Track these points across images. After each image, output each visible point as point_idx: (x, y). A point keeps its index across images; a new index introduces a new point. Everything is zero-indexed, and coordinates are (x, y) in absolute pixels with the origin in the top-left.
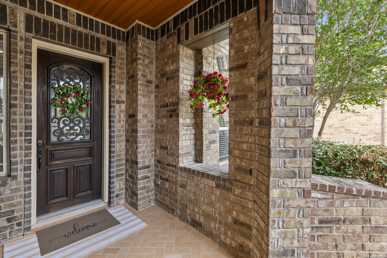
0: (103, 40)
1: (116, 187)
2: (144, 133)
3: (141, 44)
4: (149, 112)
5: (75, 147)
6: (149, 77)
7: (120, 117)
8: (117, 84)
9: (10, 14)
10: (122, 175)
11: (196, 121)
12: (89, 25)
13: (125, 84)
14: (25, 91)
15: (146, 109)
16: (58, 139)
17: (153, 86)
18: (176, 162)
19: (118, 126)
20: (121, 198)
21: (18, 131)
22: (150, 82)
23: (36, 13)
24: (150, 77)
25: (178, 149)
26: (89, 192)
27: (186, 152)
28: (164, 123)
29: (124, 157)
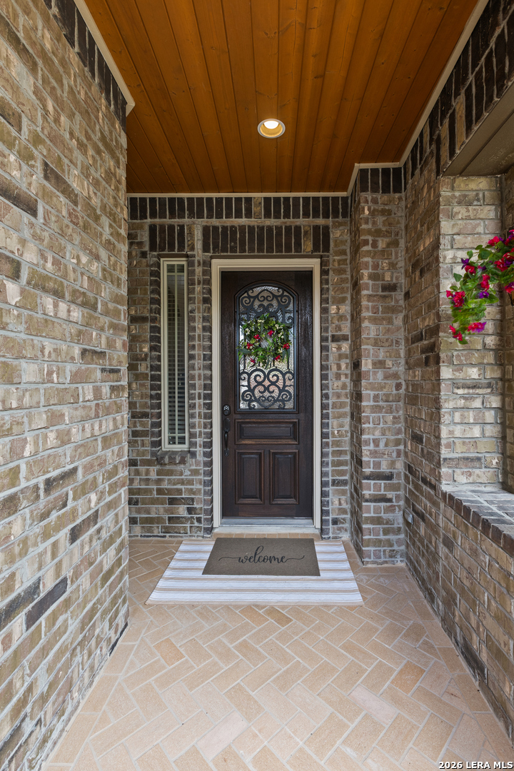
0: (306, 228)
1: (332, 503)
2: (378, 401)
3: (369, 209)
4: (388, 354)
5: (271, 421)
6: (387, 278)
7: (339, 367)
8: (333, 304)
9: (188, 234)
10: (344, 483)
11: (504, 373)
12: (282, 211)
13: (348, 302)
14: (203, 335)
15: (382, 349)
16: (249, 405)
17: (399, 295)
18: (436, 476)
19: (335, 385)
20: (343, 528)
21: (197, 391)
22: (391, 288)
23: (215, 222)
24: (392, 278)
25: (439, 444)
26: (292, 501)
27: (466, 455)
28: (417, 378)
29: (347, 449)
